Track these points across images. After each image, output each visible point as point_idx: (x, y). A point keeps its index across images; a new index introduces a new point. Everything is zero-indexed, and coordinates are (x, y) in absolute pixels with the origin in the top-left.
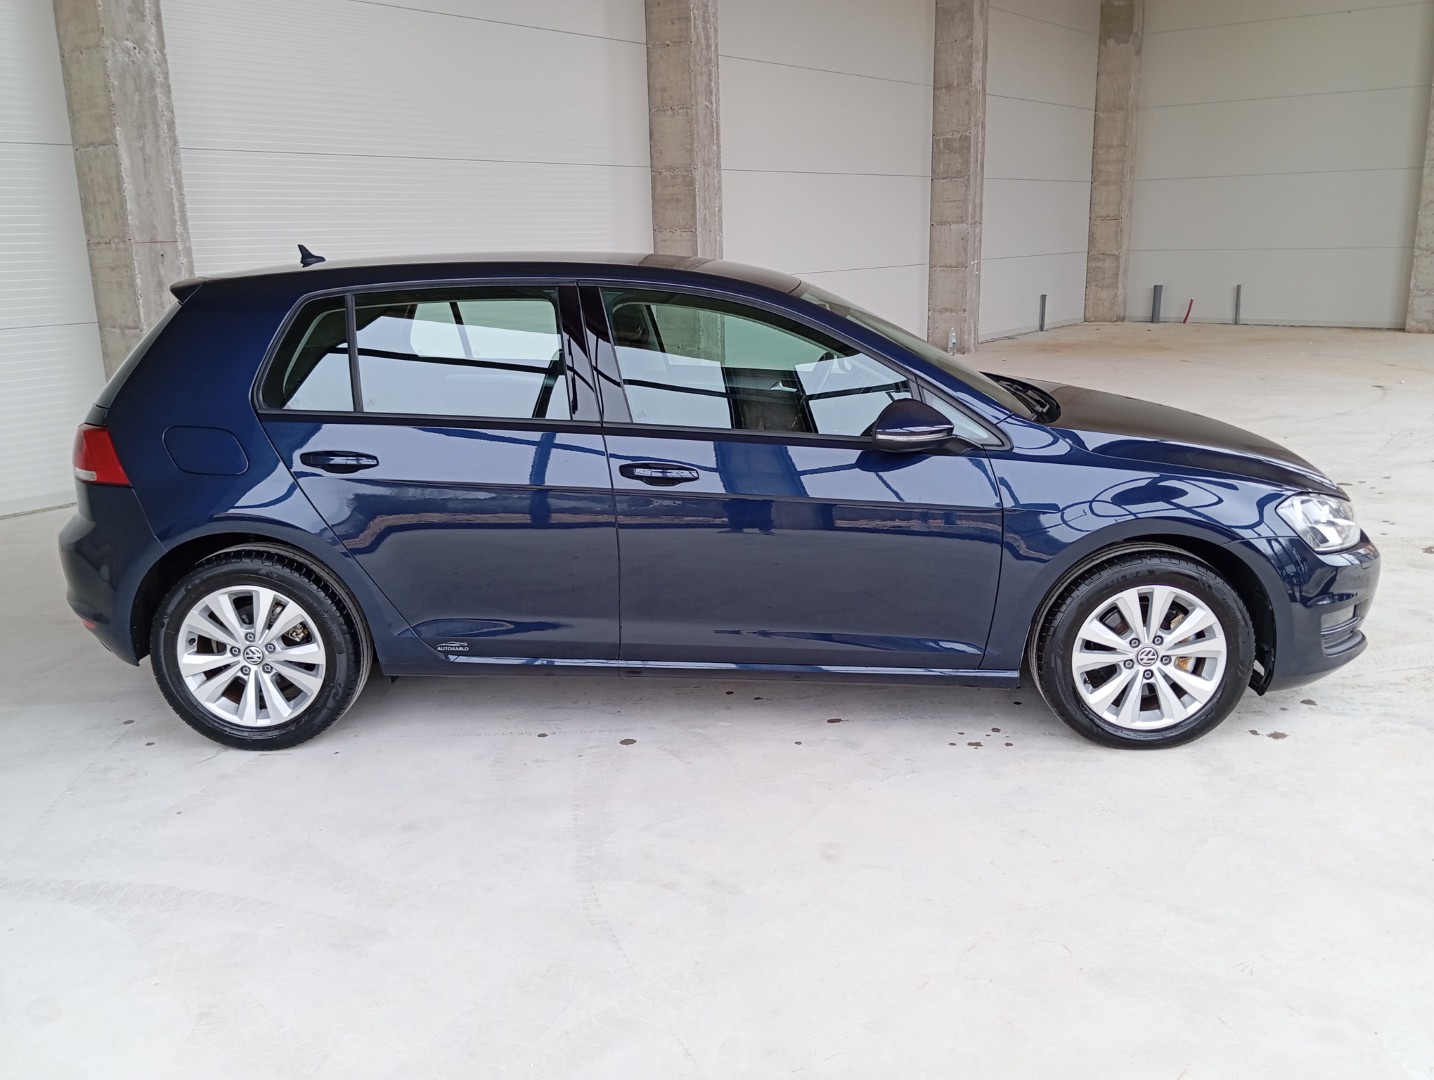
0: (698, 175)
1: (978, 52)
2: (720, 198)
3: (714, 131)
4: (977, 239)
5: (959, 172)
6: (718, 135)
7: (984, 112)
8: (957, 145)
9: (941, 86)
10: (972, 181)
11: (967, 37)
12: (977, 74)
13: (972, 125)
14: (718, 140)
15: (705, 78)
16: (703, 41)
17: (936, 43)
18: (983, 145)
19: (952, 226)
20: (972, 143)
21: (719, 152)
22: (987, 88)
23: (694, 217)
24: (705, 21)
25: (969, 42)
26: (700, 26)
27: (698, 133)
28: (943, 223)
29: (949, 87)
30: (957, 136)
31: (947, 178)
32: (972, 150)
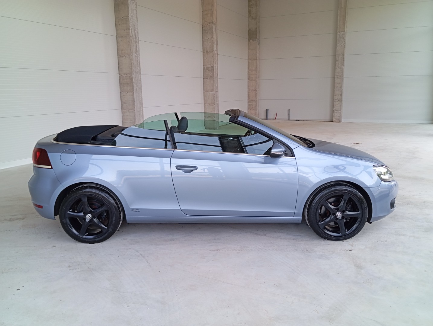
0: (134, 76)
1: (215, 43)
2: (141, 83)
3: (138, 63)
4: (217, 96)
5: (211, 77)
6: (140, 64)
7: (217, 60)
8: (210, 69)
9: (205, 52)
10: (215, 79)
11: (212, 38)
12: (215, 49)
13: (214, 63)
14: (140, 66)
15: (135, 47)
16: (134, 36)
17: (203, 39)
18: (218, 69)
19: (210, 92)
20: (215, 68)
21: (140, 69)
22: (218, 53)
23: (133, 89)
24: (135, 30)
25: (212, 39)
26: (133, 32)
27: (133, 64)
28: (207, 91)
29: (207, 52)
30: (210, 66)
31: (208, 78)
32: (215, 70)
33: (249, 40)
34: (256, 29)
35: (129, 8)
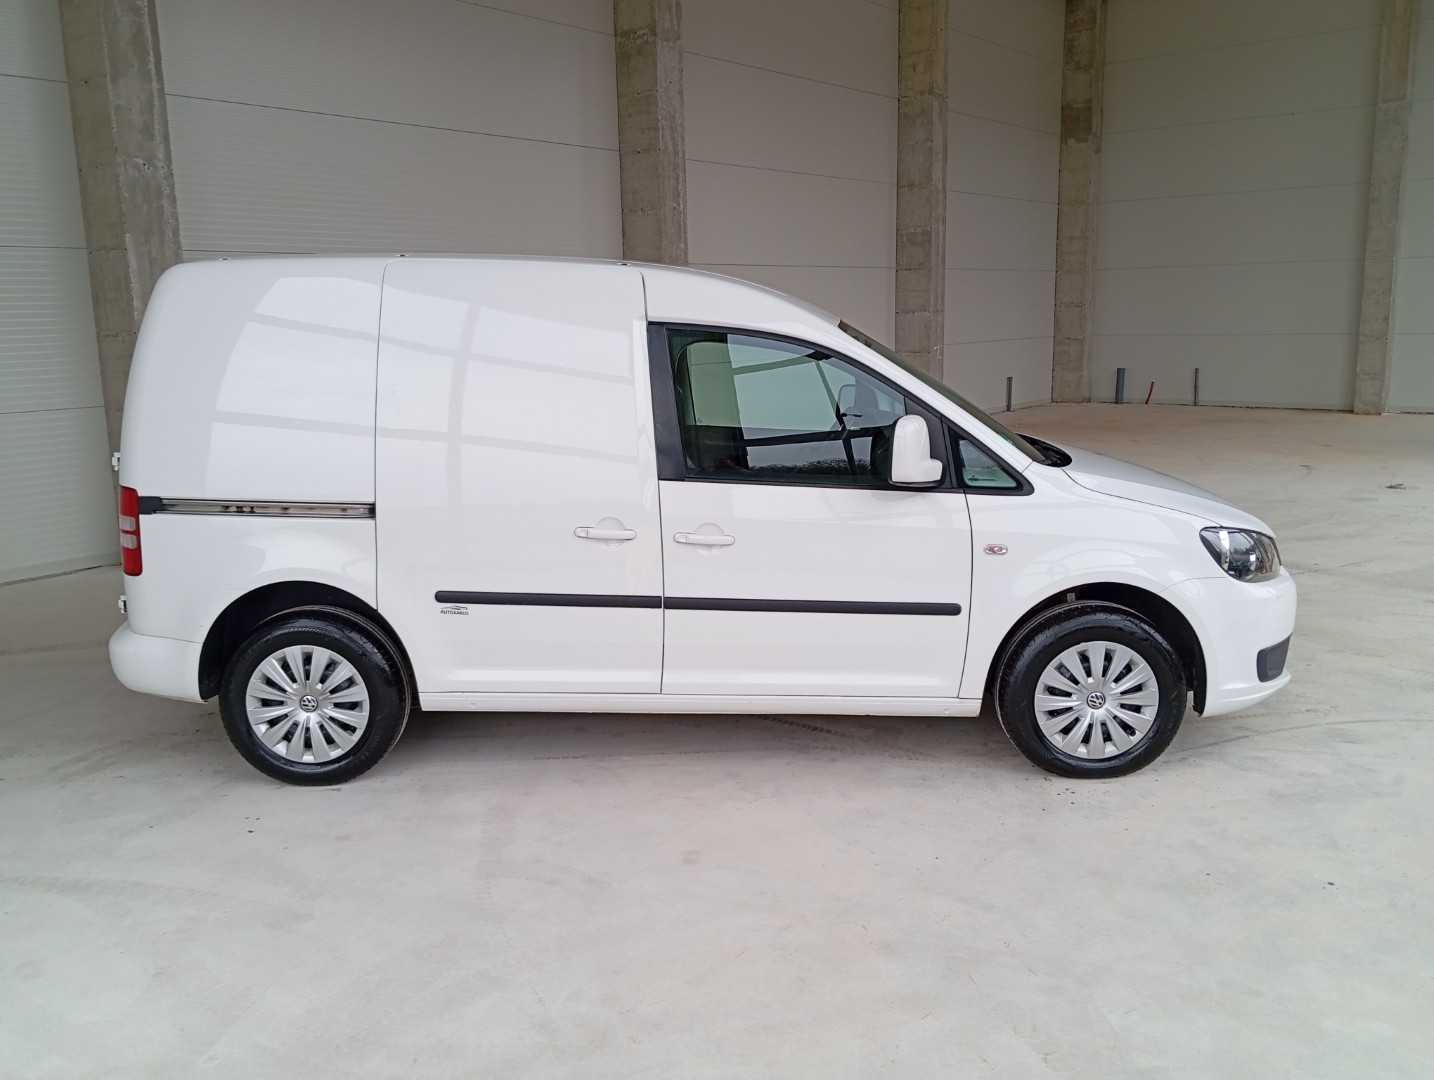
1: (938, 154)
3: (682, 229)
4: (940, 326)
5: (921, 264)
6: (685, 233)
7: (945, 208)
8: (919, 239)
9: (904, 185)
10: (934, 273)
11: (928, 140)
12: (937, 174)
13: (934, 220)
14: (685, 238)
15: (672, 182)
16: (671, 148)
17: (899, 145)
18: (944, 238)
19: (916, 314)
20: (933, 237)
21: (687, 249)
22: (947, 186)
24: (673, 130)
25: (930, 144)
26: (669, 136)
27: (666, 232)
28: (907, 311)
29: (911, 185)
30: (919, 230)
31: (910, 269)
32: (933, 244)
33: (1064, 139)
34: (1089, 101)
35: (659, 65)
